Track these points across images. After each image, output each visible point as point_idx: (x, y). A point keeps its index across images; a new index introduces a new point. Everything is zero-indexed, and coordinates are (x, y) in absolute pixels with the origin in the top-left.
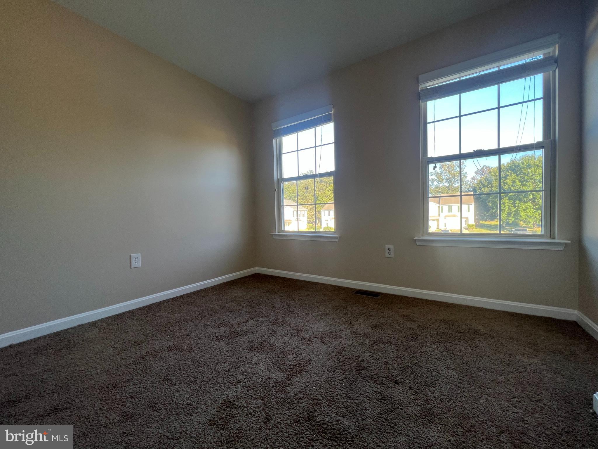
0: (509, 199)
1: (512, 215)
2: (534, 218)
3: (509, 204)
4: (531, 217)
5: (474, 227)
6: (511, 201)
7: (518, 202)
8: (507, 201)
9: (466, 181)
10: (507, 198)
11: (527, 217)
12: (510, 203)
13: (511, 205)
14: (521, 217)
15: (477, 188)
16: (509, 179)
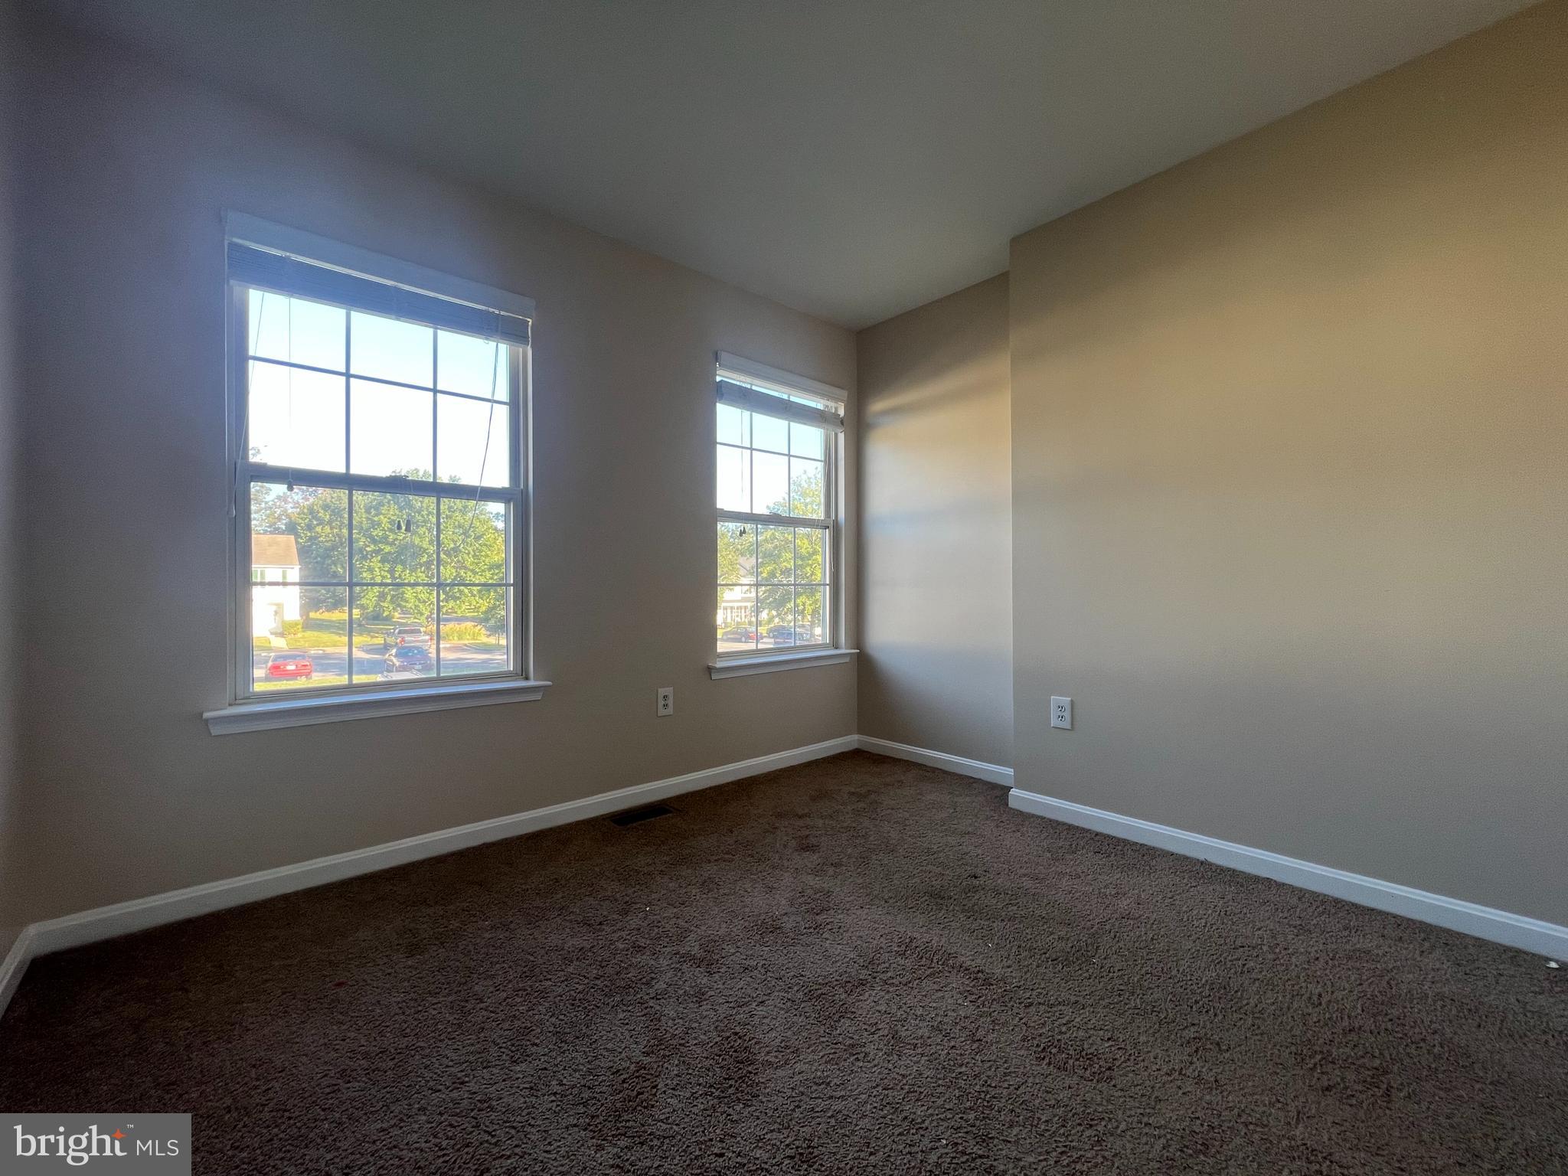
0: (383, 561)
1: (389, 598)
2: (430, 605)
3: (383, 573)
4: (424, 602)
5: (300, 627)
6: (387, 566)
7: (399, 568)
8: (379, 565)
9: (266, 503)
10: (379, 558)
11: (417, 603)
12: (385, 571)
13: (386, 574)
14: (407, 602)
15: (299, 524)
16: (384, 514)
